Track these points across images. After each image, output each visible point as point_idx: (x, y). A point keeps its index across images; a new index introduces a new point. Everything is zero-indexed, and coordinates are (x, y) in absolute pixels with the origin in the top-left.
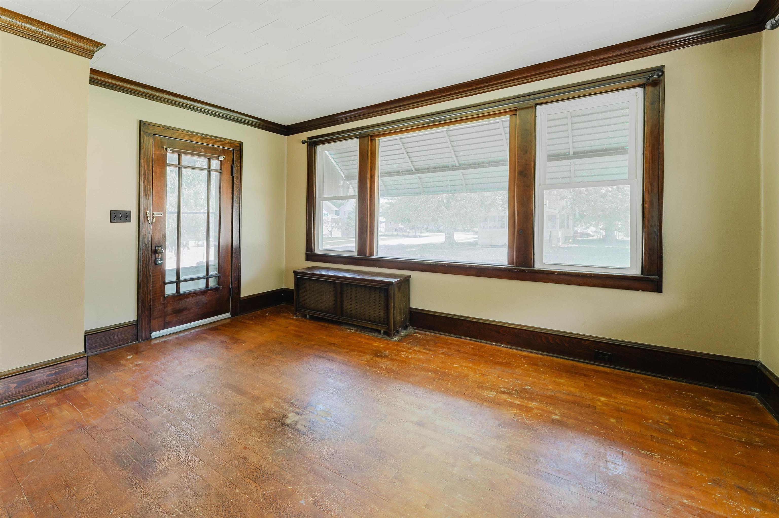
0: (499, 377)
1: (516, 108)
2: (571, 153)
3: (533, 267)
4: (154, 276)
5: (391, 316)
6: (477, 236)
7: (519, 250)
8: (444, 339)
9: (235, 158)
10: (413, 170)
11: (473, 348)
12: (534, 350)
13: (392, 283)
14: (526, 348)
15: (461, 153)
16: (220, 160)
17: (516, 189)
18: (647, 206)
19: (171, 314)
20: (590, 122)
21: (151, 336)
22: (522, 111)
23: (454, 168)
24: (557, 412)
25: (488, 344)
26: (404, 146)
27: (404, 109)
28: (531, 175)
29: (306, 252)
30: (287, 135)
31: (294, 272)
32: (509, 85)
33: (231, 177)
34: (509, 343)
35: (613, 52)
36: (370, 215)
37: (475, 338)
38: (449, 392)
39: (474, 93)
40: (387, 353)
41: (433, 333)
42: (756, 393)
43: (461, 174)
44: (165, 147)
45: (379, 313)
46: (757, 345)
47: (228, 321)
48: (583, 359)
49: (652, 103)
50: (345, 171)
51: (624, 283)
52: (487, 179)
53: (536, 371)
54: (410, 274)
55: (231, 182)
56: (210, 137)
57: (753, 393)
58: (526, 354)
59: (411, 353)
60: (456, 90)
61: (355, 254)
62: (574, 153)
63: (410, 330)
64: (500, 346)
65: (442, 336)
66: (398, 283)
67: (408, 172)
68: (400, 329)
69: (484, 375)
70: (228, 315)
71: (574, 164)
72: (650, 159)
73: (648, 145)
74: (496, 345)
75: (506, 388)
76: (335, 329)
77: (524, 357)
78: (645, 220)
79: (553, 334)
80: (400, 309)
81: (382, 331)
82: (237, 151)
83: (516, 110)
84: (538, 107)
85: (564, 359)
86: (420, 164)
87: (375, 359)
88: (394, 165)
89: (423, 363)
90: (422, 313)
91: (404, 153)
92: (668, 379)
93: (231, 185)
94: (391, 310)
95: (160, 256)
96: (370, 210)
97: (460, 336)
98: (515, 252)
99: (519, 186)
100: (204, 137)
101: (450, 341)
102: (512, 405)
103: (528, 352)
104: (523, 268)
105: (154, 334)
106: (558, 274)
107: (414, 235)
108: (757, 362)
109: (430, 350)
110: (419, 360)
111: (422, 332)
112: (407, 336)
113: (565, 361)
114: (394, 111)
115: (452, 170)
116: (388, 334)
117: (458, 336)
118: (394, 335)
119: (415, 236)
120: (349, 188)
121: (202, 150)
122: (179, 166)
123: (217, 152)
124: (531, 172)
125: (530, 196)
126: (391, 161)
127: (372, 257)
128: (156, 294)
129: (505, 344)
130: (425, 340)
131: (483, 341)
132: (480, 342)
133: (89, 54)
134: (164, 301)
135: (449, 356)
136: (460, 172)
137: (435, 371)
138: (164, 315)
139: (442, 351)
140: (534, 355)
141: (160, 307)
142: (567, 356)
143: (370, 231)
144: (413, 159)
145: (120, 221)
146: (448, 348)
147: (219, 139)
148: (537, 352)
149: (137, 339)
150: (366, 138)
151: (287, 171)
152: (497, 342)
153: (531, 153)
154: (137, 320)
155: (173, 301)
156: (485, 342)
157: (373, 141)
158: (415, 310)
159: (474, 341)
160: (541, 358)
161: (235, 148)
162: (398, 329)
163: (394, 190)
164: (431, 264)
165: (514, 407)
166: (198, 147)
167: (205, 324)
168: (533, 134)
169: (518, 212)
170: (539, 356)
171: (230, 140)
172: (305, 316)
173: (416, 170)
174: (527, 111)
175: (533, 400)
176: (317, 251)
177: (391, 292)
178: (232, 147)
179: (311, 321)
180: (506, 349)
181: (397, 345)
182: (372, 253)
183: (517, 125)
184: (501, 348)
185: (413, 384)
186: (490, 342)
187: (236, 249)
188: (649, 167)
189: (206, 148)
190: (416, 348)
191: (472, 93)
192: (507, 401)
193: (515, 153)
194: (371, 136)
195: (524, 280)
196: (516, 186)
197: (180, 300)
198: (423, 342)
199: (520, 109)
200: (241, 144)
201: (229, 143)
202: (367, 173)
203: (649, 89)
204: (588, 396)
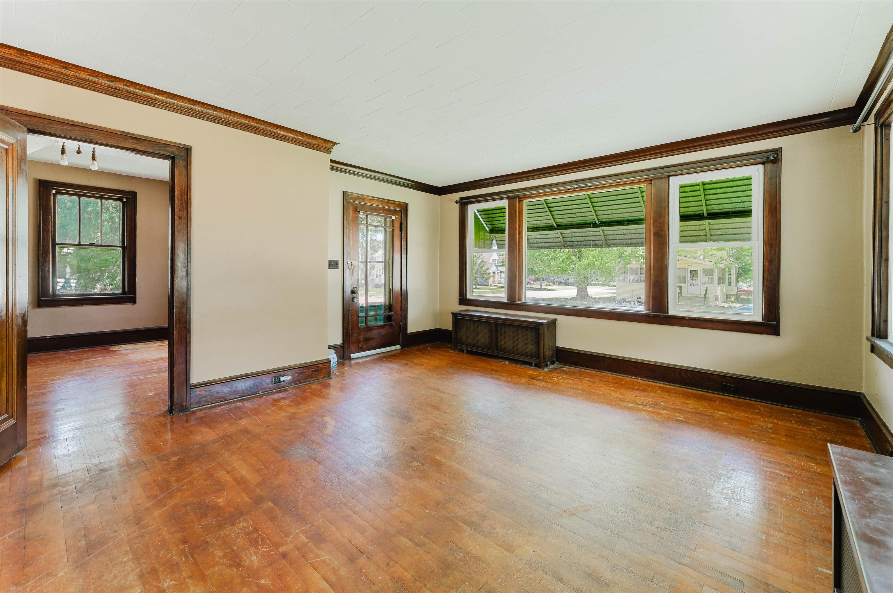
0: (636, 396)
1: (651, 179)
2: (705, 214)
3: (668, 313)
4: (352, 311)
5: (542, 351)
6: (615, 291)
7: (654, 298)
8: (588, 372)
9: (403, 217)
10: (555, 226)
11: (614, 379)
12: (669, 383)
13: (543, 323)
14: (661, 381)
15: (601, 213)
16: (393, 219)
17: (652, 247)
18: (767, 264)
19: (363, 342)
20: (721, 189)
21: (351, 357)
22: (656, 181)
23: (595, 225)
24: (681, 416)
25: (628, 377)
26: (547, 206)
27: (549, 176)
28: (665, 236)
29: (459, 297)
30: (440, 195)
31: (452, 313)
32: (645, 159)
33: (400, 232)
34: (646, 377)
35: (736, 135)
36: (519, 266)
37: (616, 373)
38: (595, 401)
39: (614, 164)
40: (541, 378)
41: (578, 368)
42: (859, 419)
43: (601, 231)
44: (358, 210)
45: (530, 348)
46: (861, 379)
47: (399, 351)
48: (711, 390)
49: (771, 179)
50: (489, 226)
51: (747, 327)
52: (625, 235)
53: (668, 396)
54: (556, 318)
55: (400, 237)
56: (386, 201)
57: (857, 418)
58: (661, 385)
59: (561, 379)
60: (598, 161)
61: (505, 300)
62: (709, 214)
63: (557, 365)
64: (638, 379)
65: (586, 370)
66: (547, 324)
67: (550, 228)
68: (549, 363)
69: (624, 395)
70: (398, 347)
71: (709, 224)
72: (768, 225)
73: (767, 213)
74: (634, 378)
75: (642, 403)
76: (493, 361)
77: (659, 387)
78: (765, 275)
79: (685, 370)
80: (549, 346)
81: (533, 364)
82: (404, 211)
83: (651, 180)
84: (671, 178)
85: (695, 390)
86: (561, 221)
87: (532, 380)
88: (537, 222)
89: (573, 385)
90: (566, 351)
91: (547, 212)
92: (785, 407)
93: (400, 239)
94: (542, 346)
95: (356, 295)
96: (519, 262)
97: (603, 371)
98: (651, 300)
99: (654, 245)
100: (383, 201)
101: (593, 374)
102: (648, 411)
103: (663, 384)
104: (658, 314)
105: (353, 356)
106: (689, 319)
107: (539, 288)
108: (861, 394)
109: (577, 378)
110: (569, 384)
111: (568, 367)
112: (556, 369)
113: (695, 391)
114: (540, 177)
115: (594, 227)
116: (538, 366)
117: (600, 371)
118: (544, 367)
119: (541, 289)
120: (492, 240)
121: (381, 211)
122: (366, 225)
123: (391, 212)
124: (665, 233)
125: (664, 254)
126: (534, 218)
127: (520, 302)
128: (353, 325)
129: (642, 378)
130: (571, 372)
131: (622, 375)
132: (620, 376)
133: (328, 151)
134: (358, 330)
135: (594, 383)
136: (600, 229)
137: (584, 390)
138: (358, 341)
139: (587, 379)
140: (668, 386)
141: (356, 335)
142: (697, 388)
143: (519, 280)
144: (555, 217)
145: (333, 268)
146: (592, 378)
147: (392, 202)
148: (671, 384)
149: (343, 358)
150: (514, 200)
151: (440, 226)
152: (636, 375)
153: (665, 217)
154: (343, 344)
155: (363, 331)
156: (624, 375)
157: (521, 202)
158: (561, 349)
159: (614, 375)
160: (674, 388)
161: (403, 208)
162: (547, 362)
163: (536, 243)
164: (576, 309)
165: (648, 412)
166: (378, 209)
167: (384, 352)
168: (667, 201)
169: (653, 266)
170: (673, 387)
171: (400, 202)
172: (462, 351)
173: (558, 226)
174: (660, 180)
175: (664, 409)
176: (469, 296)
177: (541, 331)
178: (401, 208)
179: (468, 355)
180: (643, 381)
181: (547, 374)
182: (520, 300)
183: (652, 193)
184: (639, 381)
185: (567, 396)
186: (629, 376)
187: (404, 293)
188: (768, 231)
189: (384, 210)
190: (564, 376)
191: (612, 164)
192: (643, 409)
193: (651, 216)
194: (519, 198)
195: (659, 324)
196: (652, 245)
197: (368, 331)
198: (570, 373)
199: (655, 179)
200: (407, 205)
201: (399, 205)
202: (516, 230)
203: (769, 166)
204: (709, 411)
